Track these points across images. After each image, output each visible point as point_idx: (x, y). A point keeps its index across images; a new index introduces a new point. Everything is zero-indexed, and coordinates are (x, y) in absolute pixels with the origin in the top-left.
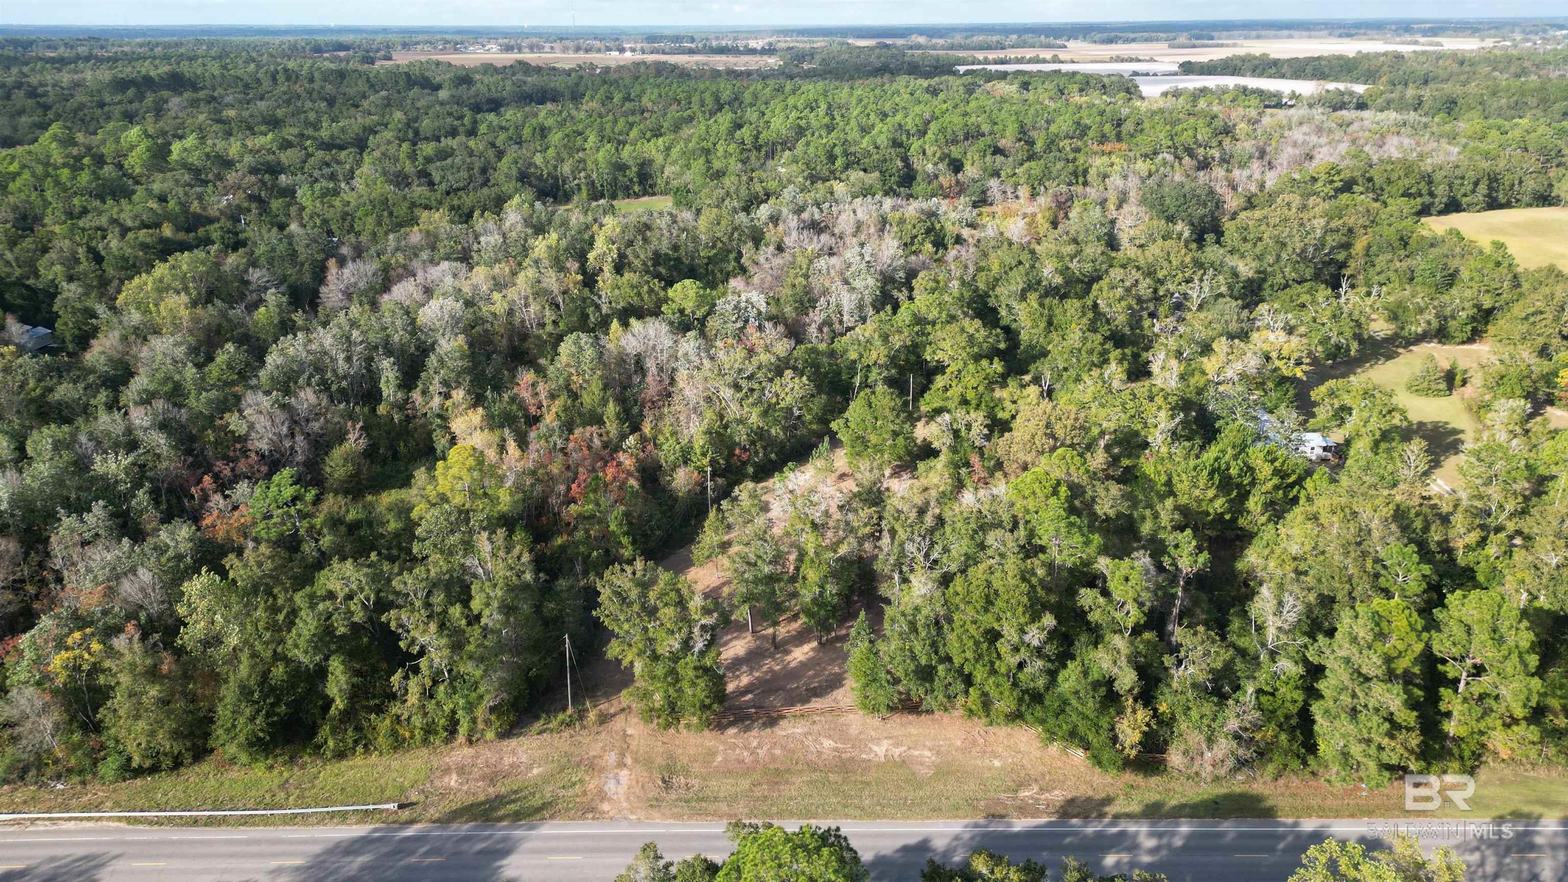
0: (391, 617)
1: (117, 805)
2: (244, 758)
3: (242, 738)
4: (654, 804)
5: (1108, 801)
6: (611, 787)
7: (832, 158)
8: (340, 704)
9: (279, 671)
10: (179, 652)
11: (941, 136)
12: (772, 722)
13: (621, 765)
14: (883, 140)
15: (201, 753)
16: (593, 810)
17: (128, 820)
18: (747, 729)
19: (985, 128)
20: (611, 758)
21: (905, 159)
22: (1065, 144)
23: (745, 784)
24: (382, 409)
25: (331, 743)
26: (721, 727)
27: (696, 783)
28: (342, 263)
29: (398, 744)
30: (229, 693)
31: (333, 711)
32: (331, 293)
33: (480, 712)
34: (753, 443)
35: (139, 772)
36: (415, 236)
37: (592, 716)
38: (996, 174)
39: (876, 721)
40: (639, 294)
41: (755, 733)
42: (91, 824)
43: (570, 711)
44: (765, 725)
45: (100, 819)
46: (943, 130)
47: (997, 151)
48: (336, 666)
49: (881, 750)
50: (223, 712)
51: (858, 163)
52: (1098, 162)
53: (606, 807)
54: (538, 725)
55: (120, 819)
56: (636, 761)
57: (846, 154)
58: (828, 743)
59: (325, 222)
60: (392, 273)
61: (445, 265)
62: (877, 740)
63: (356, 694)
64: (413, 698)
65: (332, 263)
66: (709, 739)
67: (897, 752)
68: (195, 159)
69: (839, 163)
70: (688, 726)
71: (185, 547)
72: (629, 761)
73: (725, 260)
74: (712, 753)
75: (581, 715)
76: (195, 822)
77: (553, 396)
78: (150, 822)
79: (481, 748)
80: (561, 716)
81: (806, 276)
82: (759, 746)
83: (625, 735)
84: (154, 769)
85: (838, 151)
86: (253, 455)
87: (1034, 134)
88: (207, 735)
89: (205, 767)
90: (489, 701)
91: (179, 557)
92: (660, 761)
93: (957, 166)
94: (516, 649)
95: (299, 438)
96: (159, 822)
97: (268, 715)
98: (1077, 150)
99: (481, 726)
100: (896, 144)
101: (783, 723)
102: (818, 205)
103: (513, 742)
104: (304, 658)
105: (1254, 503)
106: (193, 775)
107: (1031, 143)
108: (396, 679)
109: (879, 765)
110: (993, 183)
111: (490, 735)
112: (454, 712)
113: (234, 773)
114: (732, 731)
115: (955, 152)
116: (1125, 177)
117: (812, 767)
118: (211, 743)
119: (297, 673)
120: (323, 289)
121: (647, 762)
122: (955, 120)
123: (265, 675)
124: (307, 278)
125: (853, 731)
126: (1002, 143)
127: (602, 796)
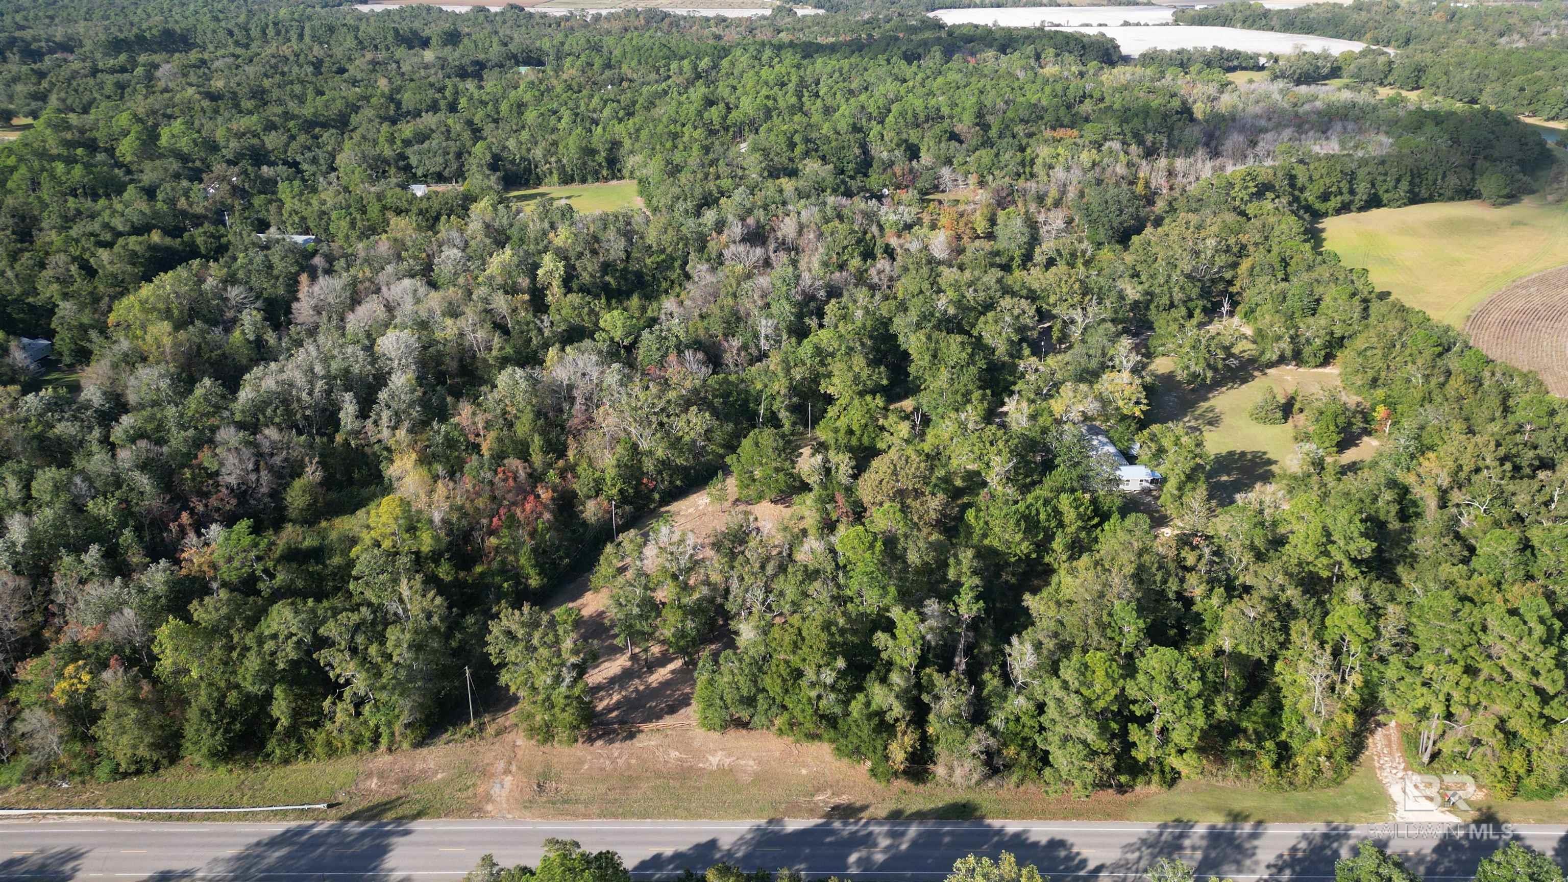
0: (323, 656)
1: (110, 803)
2: (208, 765)
3: (204, 750)
4: (528, 805)
5: (864, 808)
6: (496, 791)
7: (792, 145)
8: (284, 722)
9: (232, 698)
10: (155, 681)
11: (901, 120)
12: (631, 736)
13: (507, 772)
14: (843, 126)
15: (174, 759)
16: (479, 810)
17: (118, 815)
18: (611, 742)
19: (945, 111)
20: (501, 765)
21: (864, 147)
22: (1019, 129)
23: (602, 788)
24: (339, 438)
25: (278, 751)
26: (591, 740)
27: (564, 787)
28: (313, 278)
29: (332, 751)
30: (193, 713)
31: (278, 727)
32: (303, 309)
33: (398, 728)
34: (660, 472)
35: (125, 775)
36: (383, 245)
37: (491, 730)
38: (949, 162)
39: (715, 735)
40: (579, 315)
41: (617, 745)
42: (89, 818)
43: (472, 724)
44: (625, 739)
45: (95, 814)
46: (903, 114)
47: (954, 137)
48: (278, 691)
49: (714, 760)
50: (189, 731)
51: (816, 151)
52: (1044, 152)
53: (489, 807)
54: (446, 736)
55: (111, 814)
56: (519, 768)
57: (807, 140)
58: (674, 754)
59: (303, 219)
60: (360, 287)
61: (407, 282)
62: (713, 752)
63: (296, 714)
64: (340, 717)
65: (304, 278)
66: (580, 750)
67: (727, 761)
68: (184, 144)
69: (798, 150)
70: (560, 742)
71: (161, 589)
72: (514, 768)
73: (671, 267)
74: (581, 762)
75: (481, 728)
76: (170, 817)
77: (488, 426)
78: (134, 817)
79: (398, 755)
80: (465, 729)
81: (735, 296)
82: (620, 756)
83: (514, 746)
84: (139, 772)
85: (797, 138)
86: (224, 490)
87: (989, 118)
88: (179, 747)
89: (178, 770)
90: (405, 718)
91: (157, 598)
92: (538, 768)
93: (913, 152)
94: (428, 678)
95: (264, 473)
96: (142, 817)
97: (226, 731)
98: (1031, 135)
99: (398, 738)
100: (856, 129)
101: (640, 736)
102: (765, 207)
103: (425, 751)
104: (254, 688)
105: (1058, 544)
106: (169, 775)
107: (986, 127)
108: (326, 704)
109: (711, 773)
110: (945, 172)
111: (406, 745)
112: (377, 727)
113: (202, 776)
114: (599, 743)
115: (913, 136)
116: (1068, 169)
117: (658, 774)
118: (181, 753)
119: (248, 699)
120: (295, 305)
121: (526, 770)
122: (917, 103)
123: (221, 703)
124: (281, 291)
125: (697, 744)
126: (959, 128)
127: (488, 798)
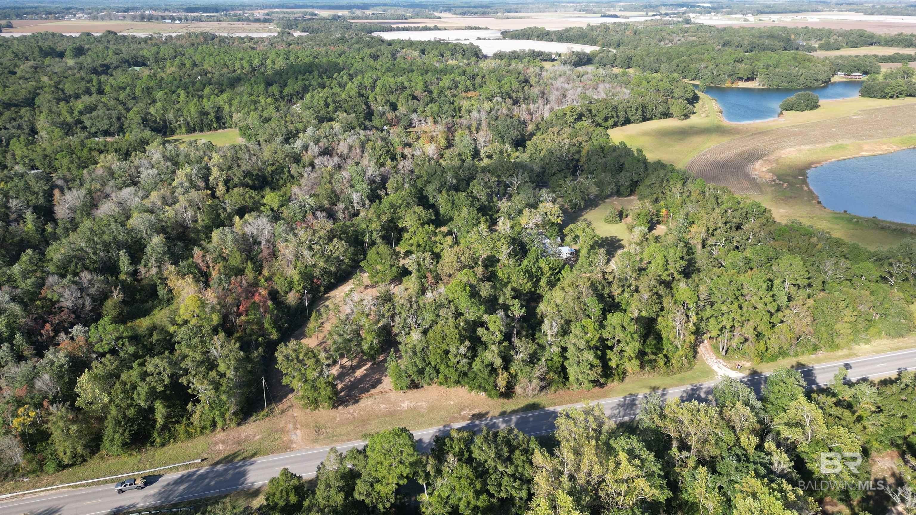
0: (183, 380)
1: (62, 482)
2: (120, 452)
3: (118, 443)
4: (315, 441)
6: (294, 437)
8: (161, 422)
9: (131, 411)
11: (383, 89)
12: (357, 401)
13: (296, 428)
15: (95, 453)
16: (289, 448)
17: (72, 486)
18: (347, 406)
20: (291, 426)
21: (367, 104)
22: (448, 93)
23: (351, 427)
25: (158, 440)
26: (337, 406)
27: (330, 430)
29: (189, 436)
31: (158, 425)
32: (61, 210)
33: (228, 415)
35: (68, 466)
37: (277, 411)
38: (415, 111)
39: (400, 394)
41: (351, 407)
42: (53, 492)
43: (266, 410)
44: (354, 403)
45: (57, 489)
46: (384, 86)
47: (414, 98)
48: (159, 405)
49: (405, 405)
50: (107, 434)
51: (341, 107)
52: (465, 104)
53: (294, 446)
54: (253, 418)
55: (68, 487)
56: (302, 426)
58: (383, 406)
62: (403, 401)
63: (169, 416)
66: (333, 413)
67: (412, 405)
70: (323, 408)
72: (299, 426)
74: (335, 418)
75: (272, 411)
78: (81, 486)
79: (229, 431)
80: (262, 413)
82: (354, 412)
83: (294, 417)
84: (74, 464)
87: (432, 87)
90: (231, 411)
92: (312, 424)
93: (394, 107)
94: (239, 386)
96: (88, 485)
98: (454, 96)
99: (228, 422)
100: (360, 95)
101: (362, 401)
103: (243, 427)
104: (143, 403)
105: (543, 283)
107: (430, 92)
108: (189, 406)
109: (405, 411)
110: (414, 116)
111: (233, 425)
112: (214, 418)
114: (341, 407)
115: (392, 98)
116: (479, 112)
117: (378, 417)
118: (100, 448)
119: (139, 411)
121: (307, 426)
123: (125, 414)
125: (393, 399)
126: (416, 93)
127: (292, 442)
